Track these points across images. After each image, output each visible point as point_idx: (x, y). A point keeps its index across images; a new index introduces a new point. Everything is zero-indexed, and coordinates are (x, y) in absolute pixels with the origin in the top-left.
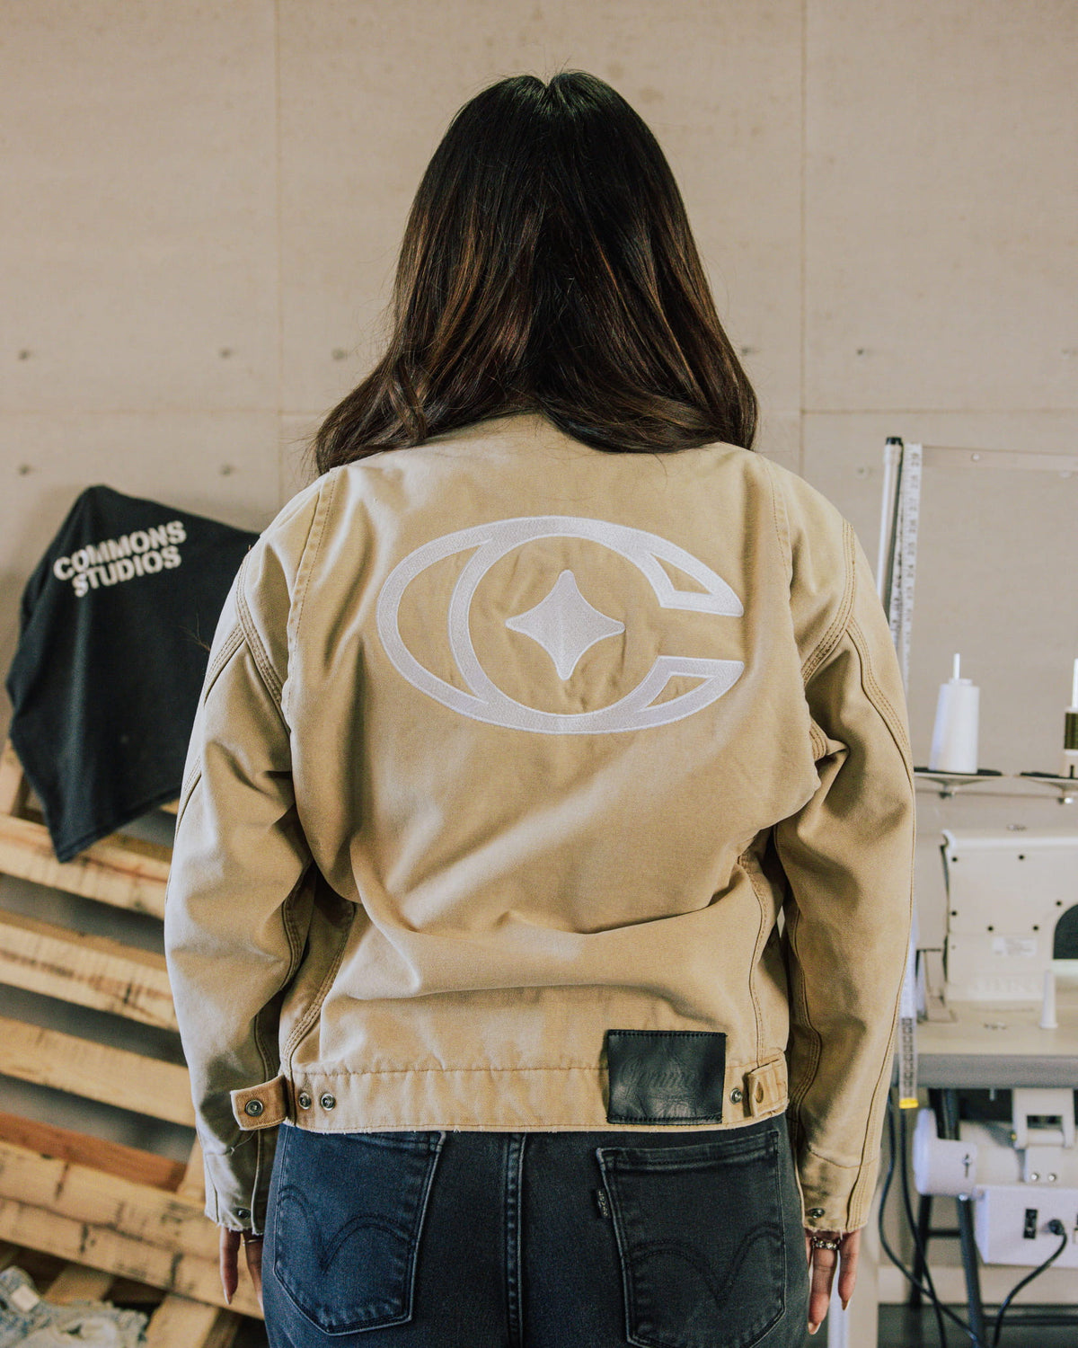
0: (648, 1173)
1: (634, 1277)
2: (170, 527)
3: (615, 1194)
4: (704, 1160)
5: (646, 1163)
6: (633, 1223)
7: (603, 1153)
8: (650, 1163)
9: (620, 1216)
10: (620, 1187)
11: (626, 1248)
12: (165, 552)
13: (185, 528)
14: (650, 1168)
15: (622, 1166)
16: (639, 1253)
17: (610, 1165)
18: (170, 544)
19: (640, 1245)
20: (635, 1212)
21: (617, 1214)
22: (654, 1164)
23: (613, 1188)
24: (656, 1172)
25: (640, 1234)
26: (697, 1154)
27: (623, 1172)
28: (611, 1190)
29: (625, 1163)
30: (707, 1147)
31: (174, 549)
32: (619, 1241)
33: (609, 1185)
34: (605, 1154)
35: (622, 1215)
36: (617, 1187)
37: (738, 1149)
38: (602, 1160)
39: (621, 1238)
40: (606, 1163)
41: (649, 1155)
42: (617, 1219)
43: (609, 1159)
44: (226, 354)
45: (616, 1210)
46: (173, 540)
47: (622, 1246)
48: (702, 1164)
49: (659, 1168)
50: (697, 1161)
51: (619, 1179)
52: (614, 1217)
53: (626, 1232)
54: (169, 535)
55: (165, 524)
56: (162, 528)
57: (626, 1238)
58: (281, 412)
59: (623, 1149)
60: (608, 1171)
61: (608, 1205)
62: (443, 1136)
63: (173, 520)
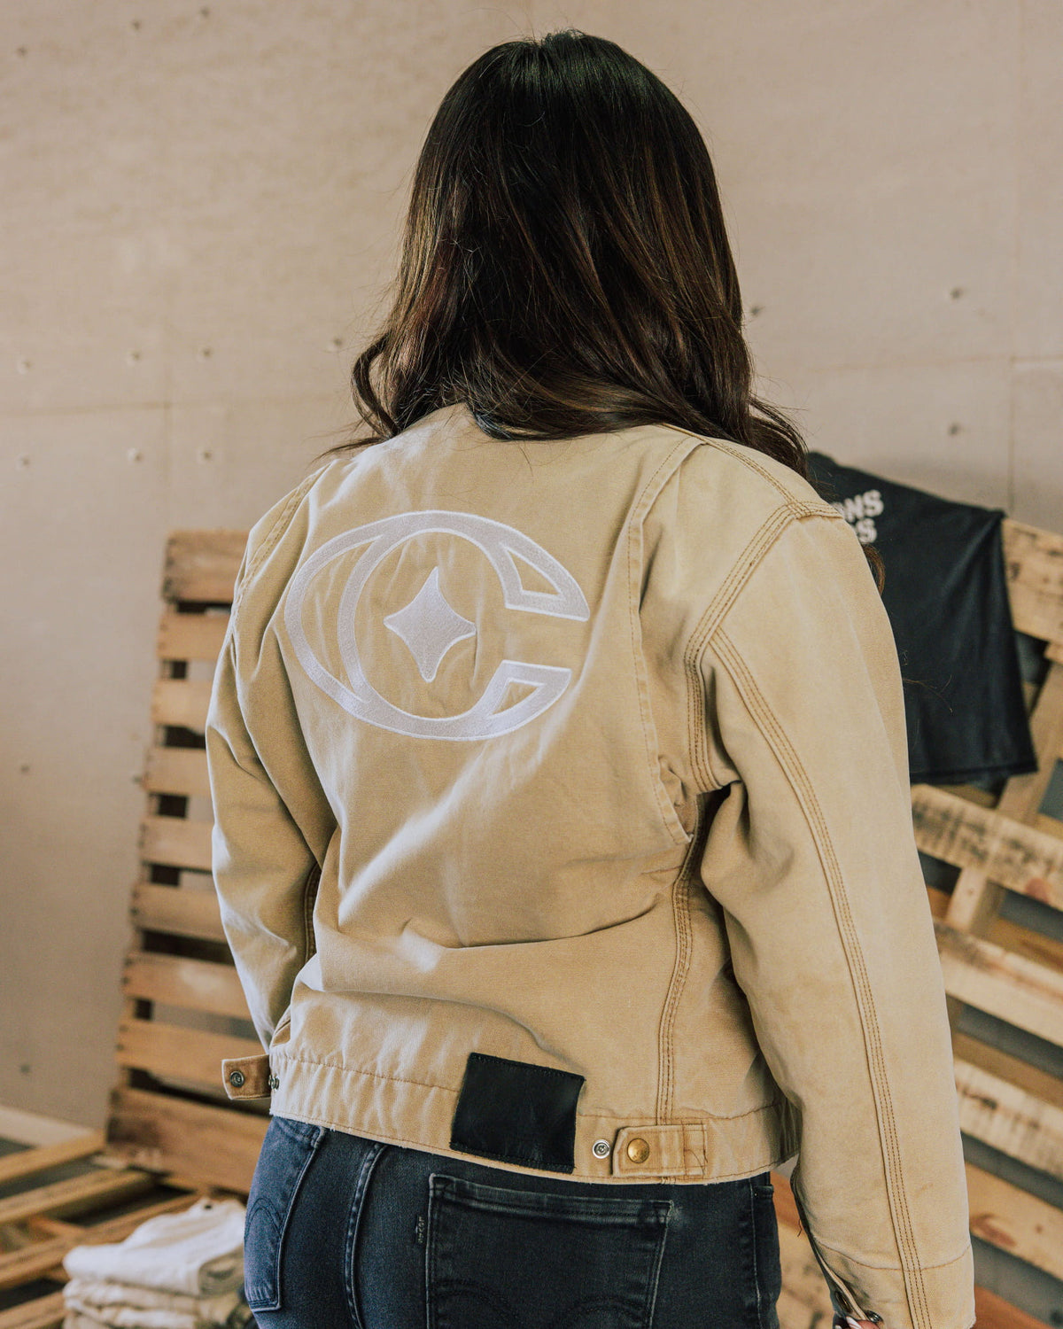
0: (469, 1209)
1: (437, 1313)
2: (867, 496)
3: (435, 1224)
4: (538, 1209)
5: (472, 1198)
6: (445, 1256)
7: (434, 1178)
8: (476, 1200)
9: (433, 1246)
10: (442, 1217)
11: (433, 1281)
12: (860, 526)
13: (882, 499)
14: (474, 1204)
15: (448, 1196)
16: (443, 1289)
17: (438, 1192)
18: (866, 517)
19: (447, 1281)
20: (448, 1246)
21: (431, 1244)
22: (479, 1201)
23: (435, 1216)
24: (478, 1210)
25: (448, 1270)
26: (530, 1202)
27: (448, 1203)
28: (432, 1219)
29: (452, 1193)
30: (546, 1197)
31: (870, 522)
32: (427, 1271)
33: (432, 1214)
34: (436, 1180)
35: (436, 1246)
36: (438, 1216)
37: (587, 1208)
38: (431, 1186)
39: (430, 1269)
40: (434, 1189)
41: (477, 1190)
42: (430, 1248)
43: (438, 1186)
44: (956, 294)
45: (431, 1239)
46: (870, 513)
47: (430, 1278)
48: (530, 1213)
49: (482, 1206)
50: (528, 1208)
51: (443, 1209)
52: (428, 1245)
53: (435, 1265)
54: (865, 507)
55: (862, 493)
56: (858, 499)
57: (435, 1270)
58: (1013, 359)
59: (455, 1179)
60: (435, 1198)
61: (425, 1234)
62: (322, 1133)
63: (869, 489)
